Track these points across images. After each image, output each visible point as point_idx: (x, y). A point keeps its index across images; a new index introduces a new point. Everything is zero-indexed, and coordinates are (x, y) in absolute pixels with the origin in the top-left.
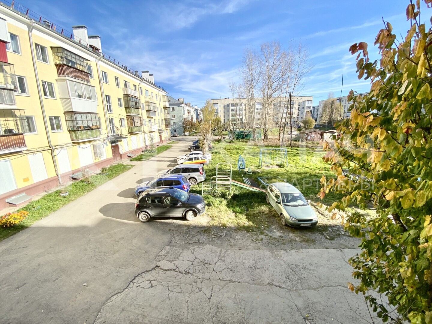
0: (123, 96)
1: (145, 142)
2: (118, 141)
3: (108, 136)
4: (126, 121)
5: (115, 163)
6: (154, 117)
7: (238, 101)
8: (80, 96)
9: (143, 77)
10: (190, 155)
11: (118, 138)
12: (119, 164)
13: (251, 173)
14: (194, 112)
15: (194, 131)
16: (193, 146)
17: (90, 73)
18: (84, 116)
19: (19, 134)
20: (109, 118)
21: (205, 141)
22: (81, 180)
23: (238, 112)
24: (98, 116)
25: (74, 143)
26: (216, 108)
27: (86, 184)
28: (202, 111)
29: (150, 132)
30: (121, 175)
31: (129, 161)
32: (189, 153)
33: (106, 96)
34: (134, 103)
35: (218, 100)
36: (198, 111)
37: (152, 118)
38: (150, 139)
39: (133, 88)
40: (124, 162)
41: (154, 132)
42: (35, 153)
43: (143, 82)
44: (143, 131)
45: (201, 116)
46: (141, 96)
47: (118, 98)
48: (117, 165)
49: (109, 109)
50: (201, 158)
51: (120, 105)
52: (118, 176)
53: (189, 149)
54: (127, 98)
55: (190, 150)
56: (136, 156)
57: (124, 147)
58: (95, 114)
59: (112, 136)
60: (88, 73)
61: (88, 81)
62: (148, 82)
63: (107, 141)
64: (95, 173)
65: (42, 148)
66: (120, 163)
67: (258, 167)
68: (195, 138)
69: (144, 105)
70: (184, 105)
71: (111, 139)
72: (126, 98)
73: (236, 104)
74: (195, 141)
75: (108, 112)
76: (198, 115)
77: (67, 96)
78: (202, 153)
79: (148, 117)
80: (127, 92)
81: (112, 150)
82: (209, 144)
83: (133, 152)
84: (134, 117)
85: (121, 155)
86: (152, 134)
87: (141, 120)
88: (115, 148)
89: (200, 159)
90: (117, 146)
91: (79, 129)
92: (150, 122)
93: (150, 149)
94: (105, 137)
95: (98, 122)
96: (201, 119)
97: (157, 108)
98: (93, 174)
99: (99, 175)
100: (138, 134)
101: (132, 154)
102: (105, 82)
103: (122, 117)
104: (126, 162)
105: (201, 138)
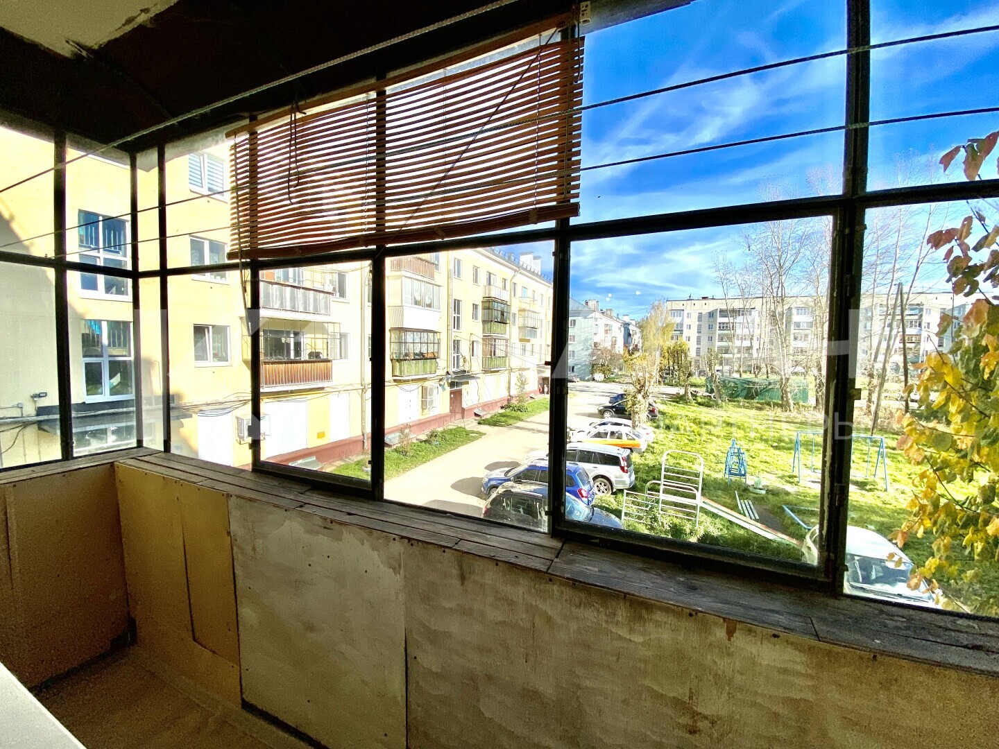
0: (482, 299)
1: (509, 388)
2: (462, 384)
3: (448, 373)
4: (480, 346)
5: (452, 425)
6: (533, 341)
7: (737, 305)
8: (416, 303)
9: (521, 263)
10: (600, 425)
11: (463, 377)
12: (458, 428)
13: (763, 492)
14: (620, 329)
15: (616, 371)
16: (611, 405)
17: (436, 263)
18: (417, 336)
19: (327, 361)
20: (454, 341)
21: (640, 397)
22: (395, 447)
23: (739, 331)
24: (437, 336)
25: (395, 380)
26: (678, 320)
27: (402, 456)
28: (640, 327)
29: (521, 369)
30: (461, 449)
31: (475, 423)
32: (599, 421)
33: (455, 300)
34: (500, 313)
35: (683, 302)
36: (631, 327)
37: (529, 341)
38: (519, 384)
39: (500, 284)
40: (468, 424)
41: (528, 369)
42: (341, 392)
43: (520, 273)
44: (507, 366)
45: (636, 339)
46: (513, 299)
47: (473, 304)
48: (455, 429)
49: (457, 323)
50: (627, 434)
51: (475, 316)
52: (454, 449)
53: (600, 411)
54: (489, 303)
55: (601, 413)
56: (488, 416)
57: (472, 395)
58: (435, 332)
59: (454, 372)
60: (433, 264)
61: (432, 276)
62: (530, 271)
63: (445, 381)
64: (417, 439)
65: (351, 385)
66: (459, 426)
67: (788, 479)
68: (617, 389)
69: (517, 316)
70: (598, 315)
71: (452, 378)
72: (487, 305)
73: (733, 311)
74: (615, 395)
75: (453, 330)
76: (629, 335)
77: (399, 303)
78: (631, 425)
79: (521, 340)
80: (489, 293)
81: (451, 398)
82: (650, 404)
83: (486, 406)
84: (495, 339)
85: (463, 410)
86: (525, 373)
87: (507, 346)
88: (456, 396)
89: (624, 436)
90: (459, 393)
91: (408, 358)
92: (524, 350)
93: (516, 403)
94: (442, 374)
95: (436, 346)
96: (636, 346)
97: (539, 323)
98: (415, 441)
99: (423, 443)
100: (498, 371)
101: (484, 410)
102: (456, 277)
103: (474, 338)
104: (470, 424)
105: (632, 389)
